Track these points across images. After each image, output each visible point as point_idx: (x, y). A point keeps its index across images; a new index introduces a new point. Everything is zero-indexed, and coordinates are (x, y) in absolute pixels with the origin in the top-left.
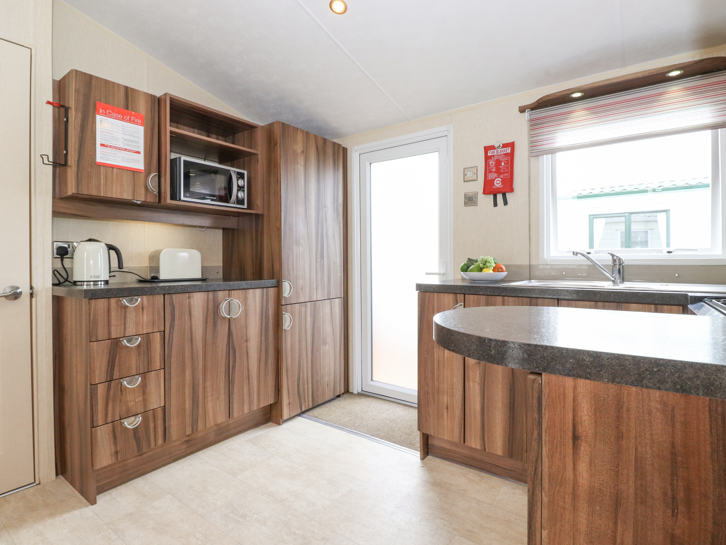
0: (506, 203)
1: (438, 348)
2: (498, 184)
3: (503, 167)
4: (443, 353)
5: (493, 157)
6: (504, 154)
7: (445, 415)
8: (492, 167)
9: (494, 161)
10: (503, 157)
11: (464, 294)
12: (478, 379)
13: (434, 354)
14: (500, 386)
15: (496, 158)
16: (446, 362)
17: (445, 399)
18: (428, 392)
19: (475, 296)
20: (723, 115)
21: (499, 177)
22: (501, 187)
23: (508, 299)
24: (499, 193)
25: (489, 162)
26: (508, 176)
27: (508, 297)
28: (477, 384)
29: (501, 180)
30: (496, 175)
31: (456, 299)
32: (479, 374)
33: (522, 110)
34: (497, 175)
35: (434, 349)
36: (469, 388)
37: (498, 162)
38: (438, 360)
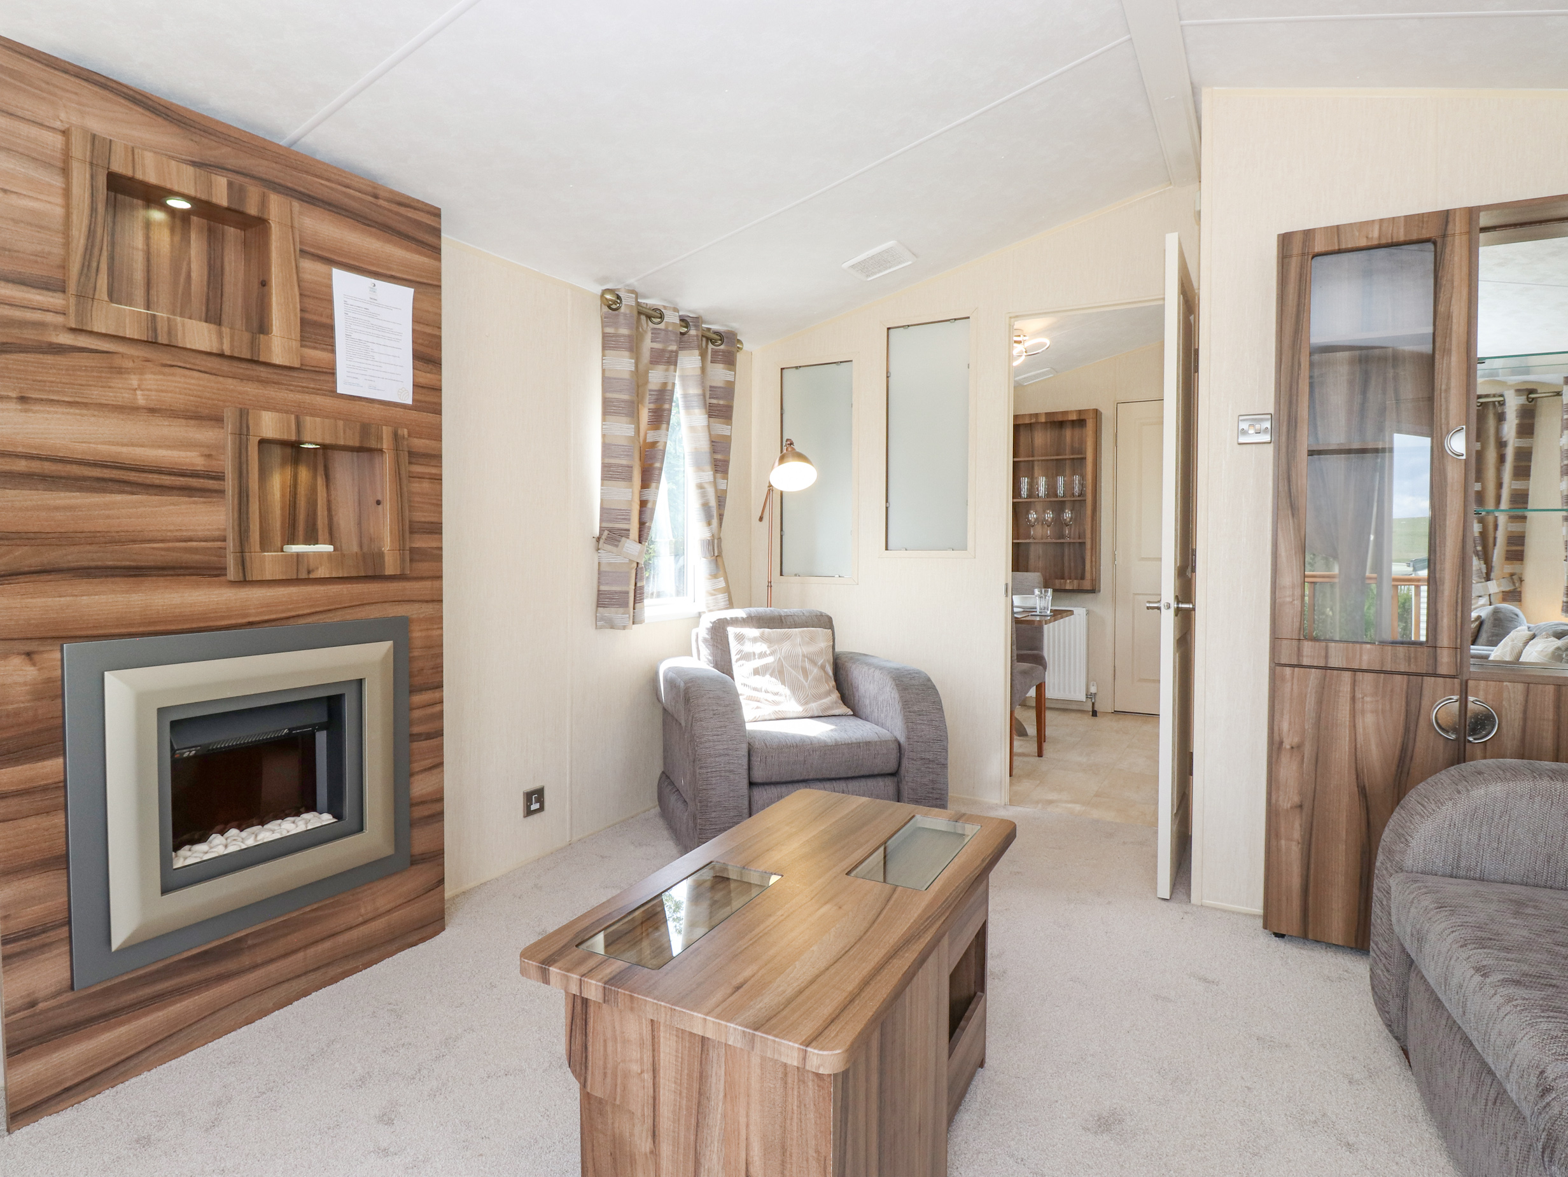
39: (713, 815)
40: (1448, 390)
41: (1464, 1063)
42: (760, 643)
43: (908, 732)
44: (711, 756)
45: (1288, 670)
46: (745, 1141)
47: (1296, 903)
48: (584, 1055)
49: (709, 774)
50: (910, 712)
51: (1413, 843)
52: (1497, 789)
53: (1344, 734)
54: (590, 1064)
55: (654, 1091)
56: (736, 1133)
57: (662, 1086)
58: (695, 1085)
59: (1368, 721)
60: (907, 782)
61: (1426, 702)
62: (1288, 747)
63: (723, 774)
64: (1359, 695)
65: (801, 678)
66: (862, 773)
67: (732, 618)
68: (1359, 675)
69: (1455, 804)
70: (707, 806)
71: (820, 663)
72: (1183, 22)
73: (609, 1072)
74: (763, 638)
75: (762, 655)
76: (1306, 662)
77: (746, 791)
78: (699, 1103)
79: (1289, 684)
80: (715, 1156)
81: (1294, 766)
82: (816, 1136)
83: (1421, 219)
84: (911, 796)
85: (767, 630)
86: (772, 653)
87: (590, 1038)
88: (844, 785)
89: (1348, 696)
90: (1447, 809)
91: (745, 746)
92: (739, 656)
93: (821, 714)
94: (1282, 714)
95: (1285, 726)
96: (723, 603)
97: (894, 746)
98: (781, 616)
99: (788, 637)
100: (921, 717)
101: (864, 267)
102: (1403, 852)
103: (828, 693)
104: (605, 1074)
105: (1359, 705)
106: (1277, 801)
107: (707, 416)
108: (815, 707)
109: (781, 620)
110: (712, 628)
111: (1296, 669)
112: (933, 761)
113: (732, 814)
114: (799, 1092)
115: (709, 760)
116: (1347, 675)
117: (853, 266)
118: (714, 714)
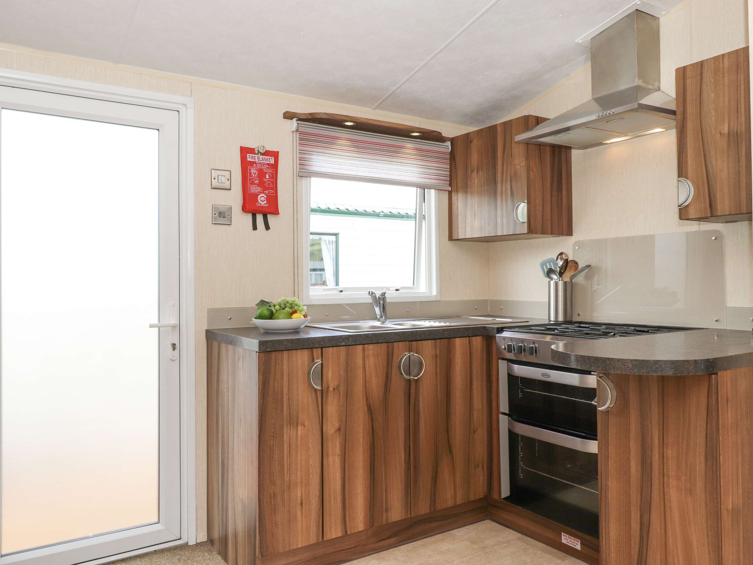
0: (267, 227)
1: (289, 427)
2: (262, 201)
3: (268, 181)
4: (295, 432)
5: (255, 165)
6: (267, 164)
7: (299, 513)
8: (255, 177)
9: (257, 170)
10: (267, 168)
11: (322, 348)
12: (338, 451)
13: (283, 437)
14: (361, 449)
15: (259, 166)
16: (299, 442)
17: (298, 492)
18: (274, 493)
19: (335, 348)
20: (436, 179)
21: (263, 193)
22: (267, 205)
23: (368, 347)
24: (260, 213)
25: (250, 170)
26: (273, 193)
27: (368, 345)
28: (337, 456)
29: (266, 197)
30: (259, 189)
31: (312, 354)
32: (340, 443)
33: (288, 116)
34: (261, 190)
35: (283, 430)
36: (328, 465)
37: (261, 173)
38: (288, 444)
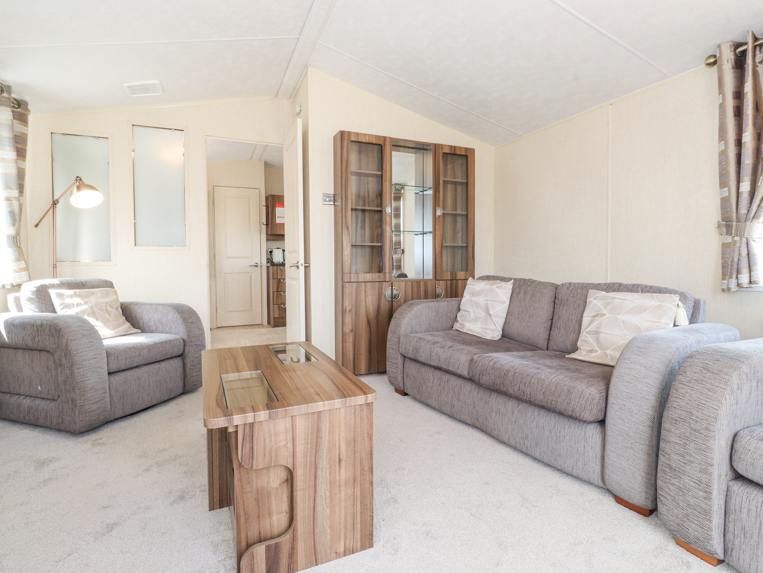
39: (89, 395)
40: (386, 193)
41: (434, 377)
42: (75, 298)
43: (188, 332)
44: (85, 360)
45: (347, 284)
46: (338, 446)
47: (352, 364)
48: (251, 453)
49: (85, 372)
50: (187, 323)
51: (402, 327)
52: (419, 307)
53: (363, 303)
54: (255, 455)
55: (293, 449)
56: (334, 446)
57: (297, 445)
58: (314, 436)
59: (369, 298)
60: (189, 358)
61: (383, 290)
62: (348, 311)
63: (94, 370)
64: (367, 290)
65: (107, 315)
66: (167, 357)
67: (50, 284)
68: (367, 283)
69: (411, 313)
70: (85, 391)
71: (115, 307)
72: (318, 41)
73: (267, 453)
74: (76, 295)
75: (78, 305)
76: (352, 281)
77: (107, 377)
78: (317, 442)
79: (348, 289)
80: (324, 461)
81: (350, 317)
82: (367, 428)
83: (377, 137)
84: (191, 364)
85: (77, 290)
86: (86, 303)
87: (255, 443)
88: (159, 365)
89: (364, 291)
90: (409, 315)
91: (105, 352)
92: (62, 307)
93: (125, 334)
94: (346, 299)
95: (347, 303)
96: (25, 278)
97: (182, 341)
98: (82, 282)
99: (92, 294)
100: (193, 325)
101: (134, 89)
102: (400, 330)
103: (124, 324)
104: (265, 456)
105: (367, 293)
106: (345, 330)
107: (16, 153)
108: (121, 330)
109: (83, 284)
110: (37, 291)
111: (350, 283)
112: (200, 345)
113: (100, 392)
114: (361, 415)
115: (84, 363)
116: (363, 284)
117: (129, 87)
118: (83, 336)
